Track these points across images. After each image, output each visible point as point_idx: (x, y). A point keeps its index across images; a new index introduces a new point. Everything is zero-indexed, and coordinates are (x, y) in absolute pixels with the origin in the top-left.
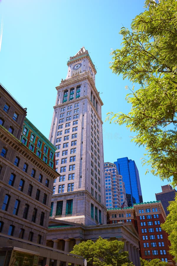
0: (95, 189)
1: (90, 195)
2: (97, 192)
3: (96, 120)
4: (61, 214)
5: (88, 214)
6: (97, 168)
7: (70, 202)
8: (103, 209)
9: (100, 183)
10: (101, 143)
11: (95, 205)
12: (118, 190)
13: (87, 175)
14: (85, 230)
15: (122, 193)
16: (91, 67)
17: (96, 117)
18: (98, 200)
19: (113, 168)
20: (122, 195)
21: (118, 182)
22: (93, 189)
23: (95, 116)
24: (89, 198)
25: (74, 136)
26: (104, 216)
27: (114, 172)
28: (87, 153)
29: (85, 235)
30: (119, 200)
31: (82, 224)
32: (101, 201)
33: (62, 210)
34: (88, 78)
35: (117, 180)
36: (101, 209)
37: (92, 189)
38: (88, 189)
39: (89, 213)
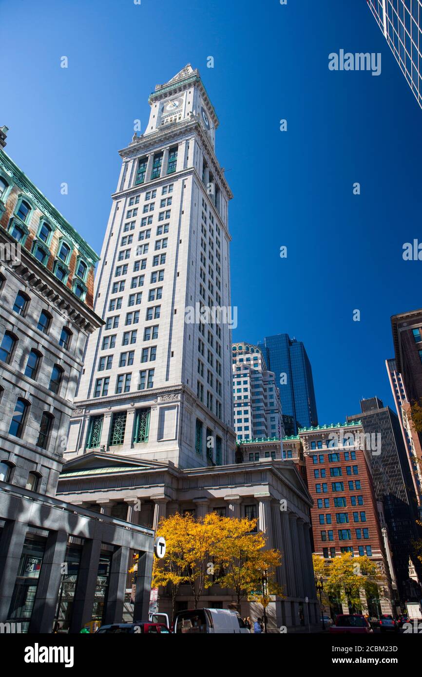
0: (207, 387)
1: (193, 399)
2: (213, 394)
3: (214, 228)
4: (122, 442)
5: (188, 442)
6: (214, 337)
7: (142, 413)
8: (227, 434)
9: (220, 374)
10: (224, 284)
11: (208, 424)
12: (266, 404)
13: (188, 349)
14: (178, 479)
15: (273, 411)
16: (205, 108)
17: (215, 221)
18: (215, 413)
19: (255, 355)
20: (273, 415)
21: (265, 387)
22: (202, 386)
23: (211, 218)
24: (192, 406)
25: (159, 259)
26: (230, 451)
27: (256, 365)
28: (189, 299)
29: (178, 490)
30: (266, 427)
31: (171, 464)
32: (223, 416)
33: (123, 433)
34: (196, 128)
35: (264, 382)
36: (221, 434)
37: (200, 387)
38: (190, 383)
39: (190, 441)
